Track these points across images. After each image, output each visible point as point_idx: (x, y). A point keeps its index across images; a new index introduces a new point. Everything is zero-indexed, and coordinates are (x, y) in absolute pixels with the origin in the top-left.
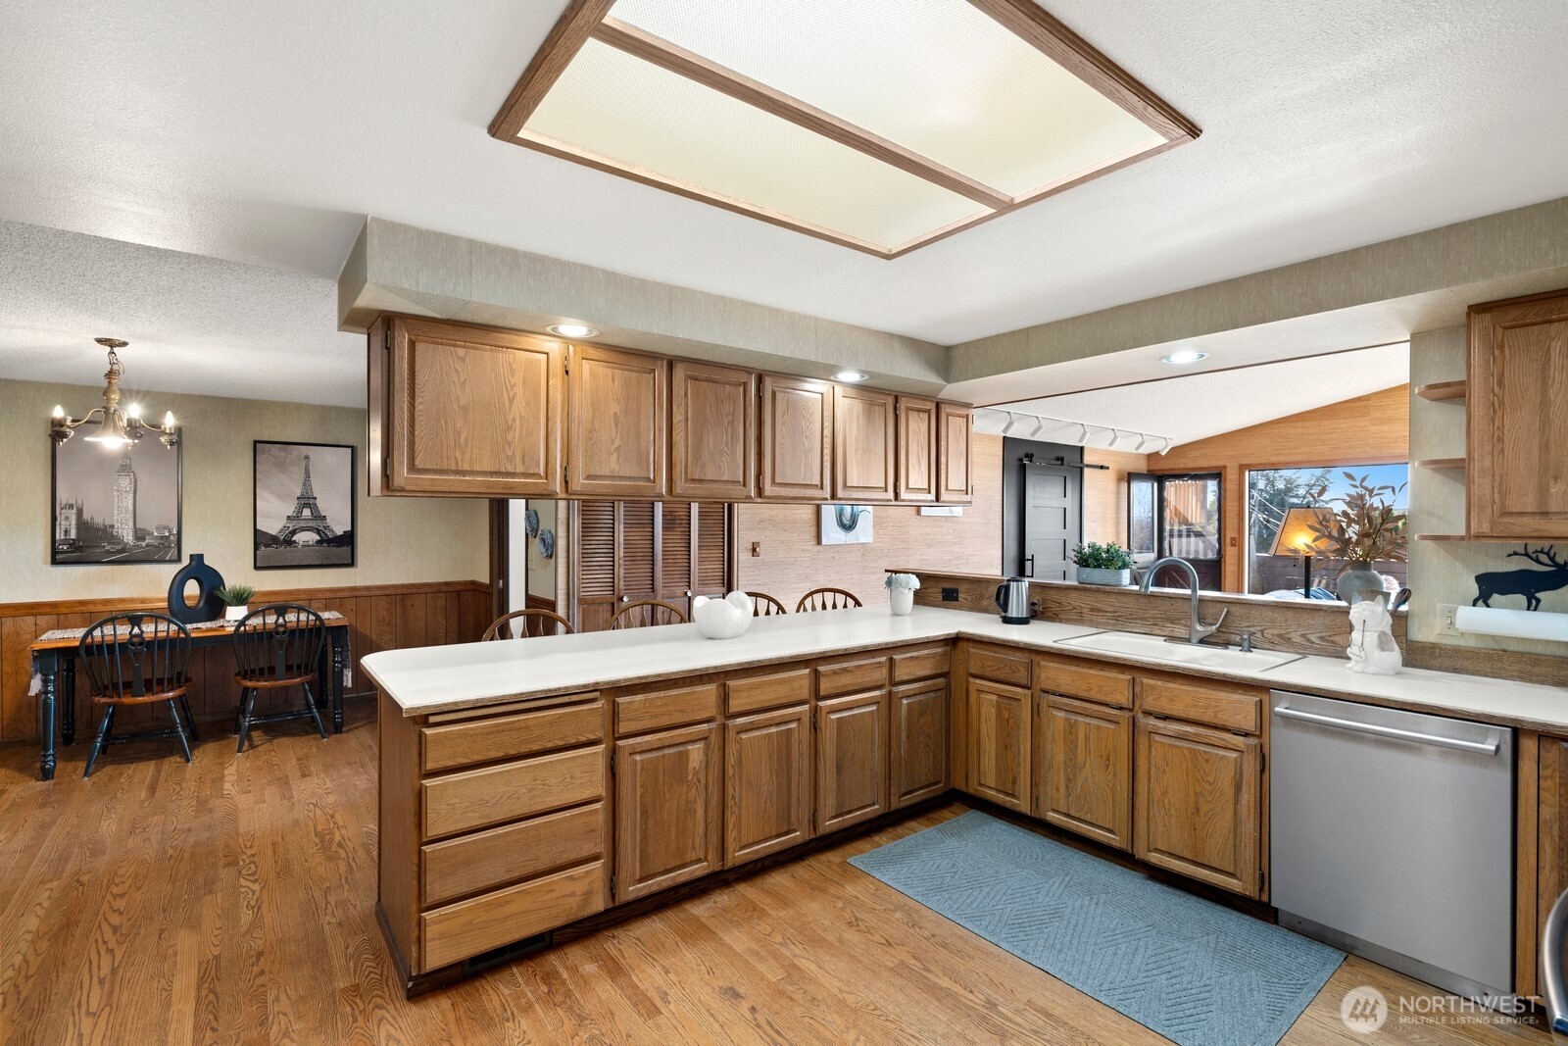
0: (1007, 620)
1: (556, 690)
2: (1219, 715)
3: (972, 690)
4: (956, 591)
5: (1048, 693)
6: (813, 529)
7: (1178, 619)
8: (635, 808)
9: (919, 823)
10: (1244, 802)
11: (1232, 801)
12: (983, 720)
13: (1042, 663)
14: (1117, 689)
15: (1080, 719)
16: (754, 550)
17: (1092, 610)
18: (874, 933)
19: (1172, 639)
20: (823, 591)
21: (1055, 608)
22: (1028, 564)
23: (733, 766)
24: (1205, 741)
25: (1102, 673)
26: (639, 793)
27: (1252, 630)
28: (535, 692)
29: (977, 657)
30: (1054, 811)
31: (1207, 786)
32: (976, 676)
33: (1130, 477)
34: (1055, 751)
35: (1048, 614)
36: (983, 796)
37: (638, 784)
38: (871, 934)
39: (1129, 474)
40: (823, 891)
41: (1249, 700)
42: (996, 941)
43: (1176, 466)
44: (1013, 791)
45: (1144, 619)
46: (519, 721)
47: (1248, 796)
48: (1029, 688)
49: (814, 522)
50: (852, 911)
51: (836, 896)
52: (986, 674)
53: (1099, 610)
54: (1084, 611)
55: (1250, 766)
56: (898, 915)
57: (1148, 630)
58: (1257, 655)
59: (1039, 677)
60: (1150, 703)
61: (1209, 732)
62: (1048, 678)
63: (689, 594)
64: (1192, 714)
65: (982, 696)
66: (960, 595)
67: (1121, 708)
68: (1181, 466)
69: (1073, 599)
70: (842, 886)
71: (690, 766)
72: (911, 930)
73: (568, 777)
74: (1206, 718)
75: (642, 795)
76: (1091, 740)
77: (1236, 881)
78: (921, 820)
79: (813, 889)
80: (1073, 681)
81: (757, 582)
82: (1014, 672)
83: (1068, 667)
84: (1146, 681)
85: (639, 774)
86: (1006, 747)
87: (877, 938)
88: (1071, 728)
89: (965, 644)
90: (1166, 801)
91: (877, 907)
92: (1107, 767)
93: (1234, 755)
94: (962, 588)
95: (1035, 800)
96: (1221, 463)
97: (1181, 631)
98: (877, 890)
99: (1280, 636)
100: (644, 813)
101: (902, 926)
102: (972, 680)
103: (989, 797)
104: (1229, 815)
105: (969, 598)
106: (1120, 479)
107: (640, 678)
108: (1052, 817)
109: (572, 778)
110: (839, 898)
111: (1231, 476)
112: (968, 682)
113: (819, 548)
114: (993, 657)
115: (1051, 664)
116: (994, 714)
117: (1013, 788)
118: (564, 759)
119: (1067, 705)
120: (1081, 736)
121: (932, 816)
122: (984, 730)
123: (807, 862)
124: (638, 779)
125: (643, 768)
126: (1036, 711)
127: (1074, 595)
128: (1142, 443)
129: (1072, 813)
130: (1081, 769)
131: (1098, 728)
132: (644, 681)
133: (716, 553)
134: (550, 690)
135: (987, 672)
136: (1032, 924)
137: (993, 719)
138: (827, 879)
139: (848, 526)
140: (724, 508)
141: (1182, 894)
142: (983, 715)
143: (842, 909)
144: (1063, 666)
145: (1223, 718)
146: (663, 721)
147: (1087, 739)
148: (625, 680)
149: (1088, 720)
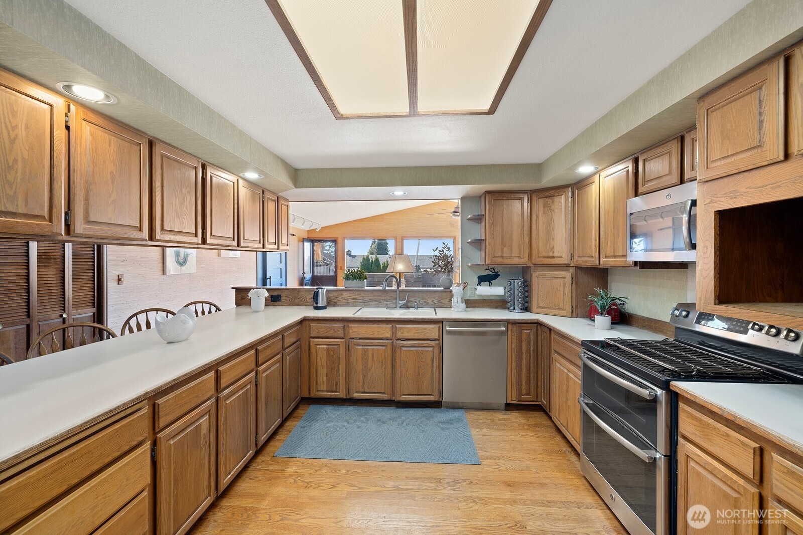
0: (317, 308)
1: (115, 409)
2: (426, 335)
3: (312, 345)
4: (280, 296)
5: (354, 339)
6: (160, 265)
7: (389, 300)
8: (170, 481)
9: (292, 421)
10: (435, 366)
11: (431, 367)
12: (319, 358)
13: (350, 325)
14: (385, 331)
15: (369, 347)
16: (119, 280)
17: (353, 299)
18: (323, 485)
19: (388, 307)
20: (195, 303)
21: (335, 300)
22: (268, 281)
23: (223, 424)
24: (422, 346)
25: (379, 326)
26: (172, 469)
27: (416, 301)
28: (98, 416)
29: (315, 328)
30: (357, 392)
31: (422, 363)
32: (314, 338)
33: (304, 240)
34: (357, 364)
35: (332, 303)
36: (320, 396)
37: (172, 462)
38: (321, 486)
39: (303, 238)
40: (277, 478)
41: (435, 327)
42: (373, 459)
43: (320, 236)
44: (336, 389)
45: (376, 301)
46: (81, 448)
47: (436, 363)
48: (343, 338)
49: (160, 260)
50: (301, 481)
51: (286, 478)
52: (321, 335)
53: (356, 299)
54: (349, 300)
55: (437, 351)
56: (324, 470)
57: (377, 306)
58: (420, 310)
59: (349, 332)
60: (400, 335)
61: (423, 342)
62: (354, 332)
63: (65, 316)
64: (416, 336)
65: (318, 347)
66: (282, 298)
67: (387, 339)
68: (321, 236)
69: (345, 295)
70: (284, 470)
71: (202, 432)
72: (336, 474)
73: (125, 481)
74: (421, 337)
75: (175, 469)
76: (375, 355)
77: (432, 397)
78: (291, 419)
79: (270, 480)
80: (366, 331)
81: (122, 302)
82: (336, 332)
83: (364, 326)
84: (397, 326)
85: (172, 454)
86: (332, 369)
87: (326, 486)
88: (365, 352)
89: (307, 322)
90: (407, 374)
91: (312, 471)
92: (382, 366)
93: (431, 349)
94: (283, 294)
95: (348, 391)
96: (336, 236)
97: (390, 304)
98: (303, 463)
99: (425, 302)
100: (176, 481)
101: (330, 474)
102: (312, 340)
103: (323, 396)
104: (430, 373)
105: (288, 299)
106: (299, 241)
107: (174, 380)
108: (356, 395)
109: (127, 480)
110: (288, 477)
111: (340, 241)
112: (310, 342)
113: (164, 277)
114: (324, 326)
115: (355, 325)
116: (325, 354)
117: (336, 387)
118: (121, 467)
119: (363, 342)
120: (370, 355)
121: (294, 415)
122: (319, 363)
123: (252, 467)
124: (172, 458)
125: (175, 449)
126: (348, 348)
127: (344, 293)
128: (312, 225)
129: (366, 391)
130: (370, 370)
131: (378, 350)
132: (177, 382)
133: (87, 284)
134: (111, 411)
135: (321, 334)
136: (379, 445)
137: (325, 357)
138: (272, 471)
139: (182, 262)
140: (94, 248)
141: (411, 409)
142: (319, 356)
143: (295, 482)
144: (361, 325)
145: (428, 336)
146: (187, 408)
147: (373, 356)
148: (165, 384)
149: (373, 347)
